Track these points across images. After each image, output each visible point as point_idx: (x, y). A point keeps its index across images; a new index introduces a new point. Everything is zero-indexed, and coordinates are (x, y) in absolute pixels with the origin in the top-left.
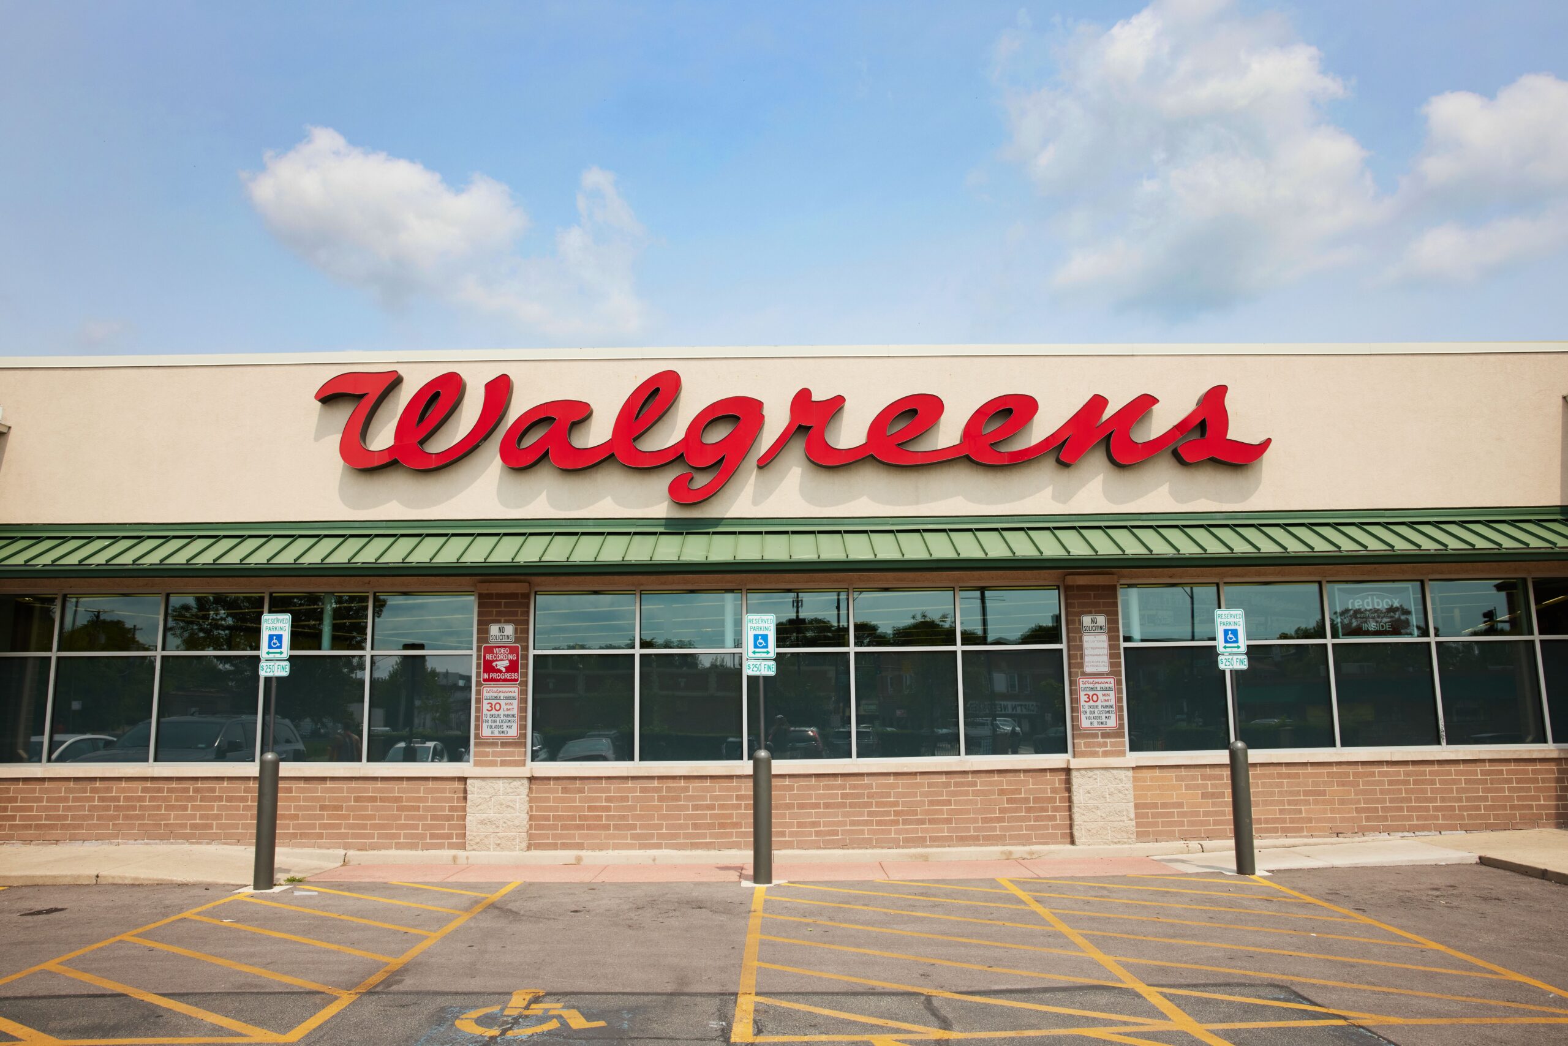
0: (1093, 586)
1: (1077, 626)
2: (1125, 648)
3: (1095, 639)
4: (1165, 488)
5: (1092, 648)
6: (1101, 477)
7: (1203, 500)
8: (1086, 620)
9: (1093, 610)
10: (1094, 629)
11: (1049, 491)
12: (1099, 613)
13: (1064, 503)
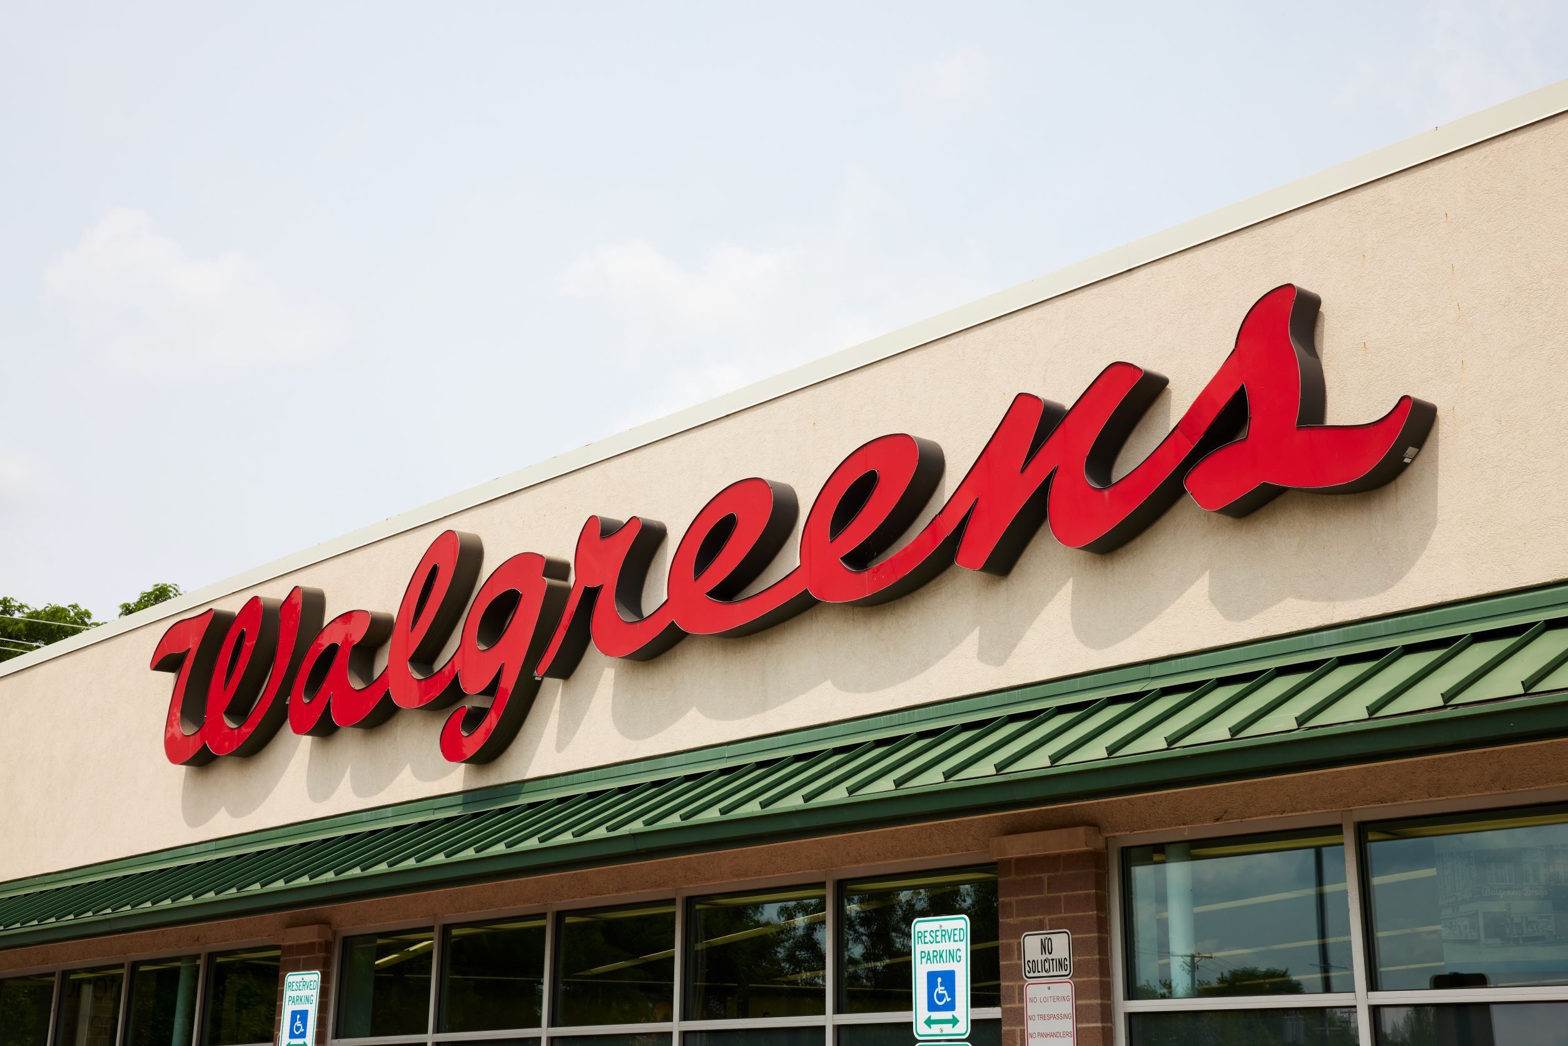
0: (1046, 857)
1: (1015, 961)
2: (1131, 1017)
3: (1048, 993)
4: (1200, 590)
5: (1042, 1017)
6: (1069, 587)
7: (1290, 603)
8: (1032, 944)
9: (1047, 918)
10: (1048, 969)
11: (971, 642)
12: (1056, 925)
13: (1000, 662)
